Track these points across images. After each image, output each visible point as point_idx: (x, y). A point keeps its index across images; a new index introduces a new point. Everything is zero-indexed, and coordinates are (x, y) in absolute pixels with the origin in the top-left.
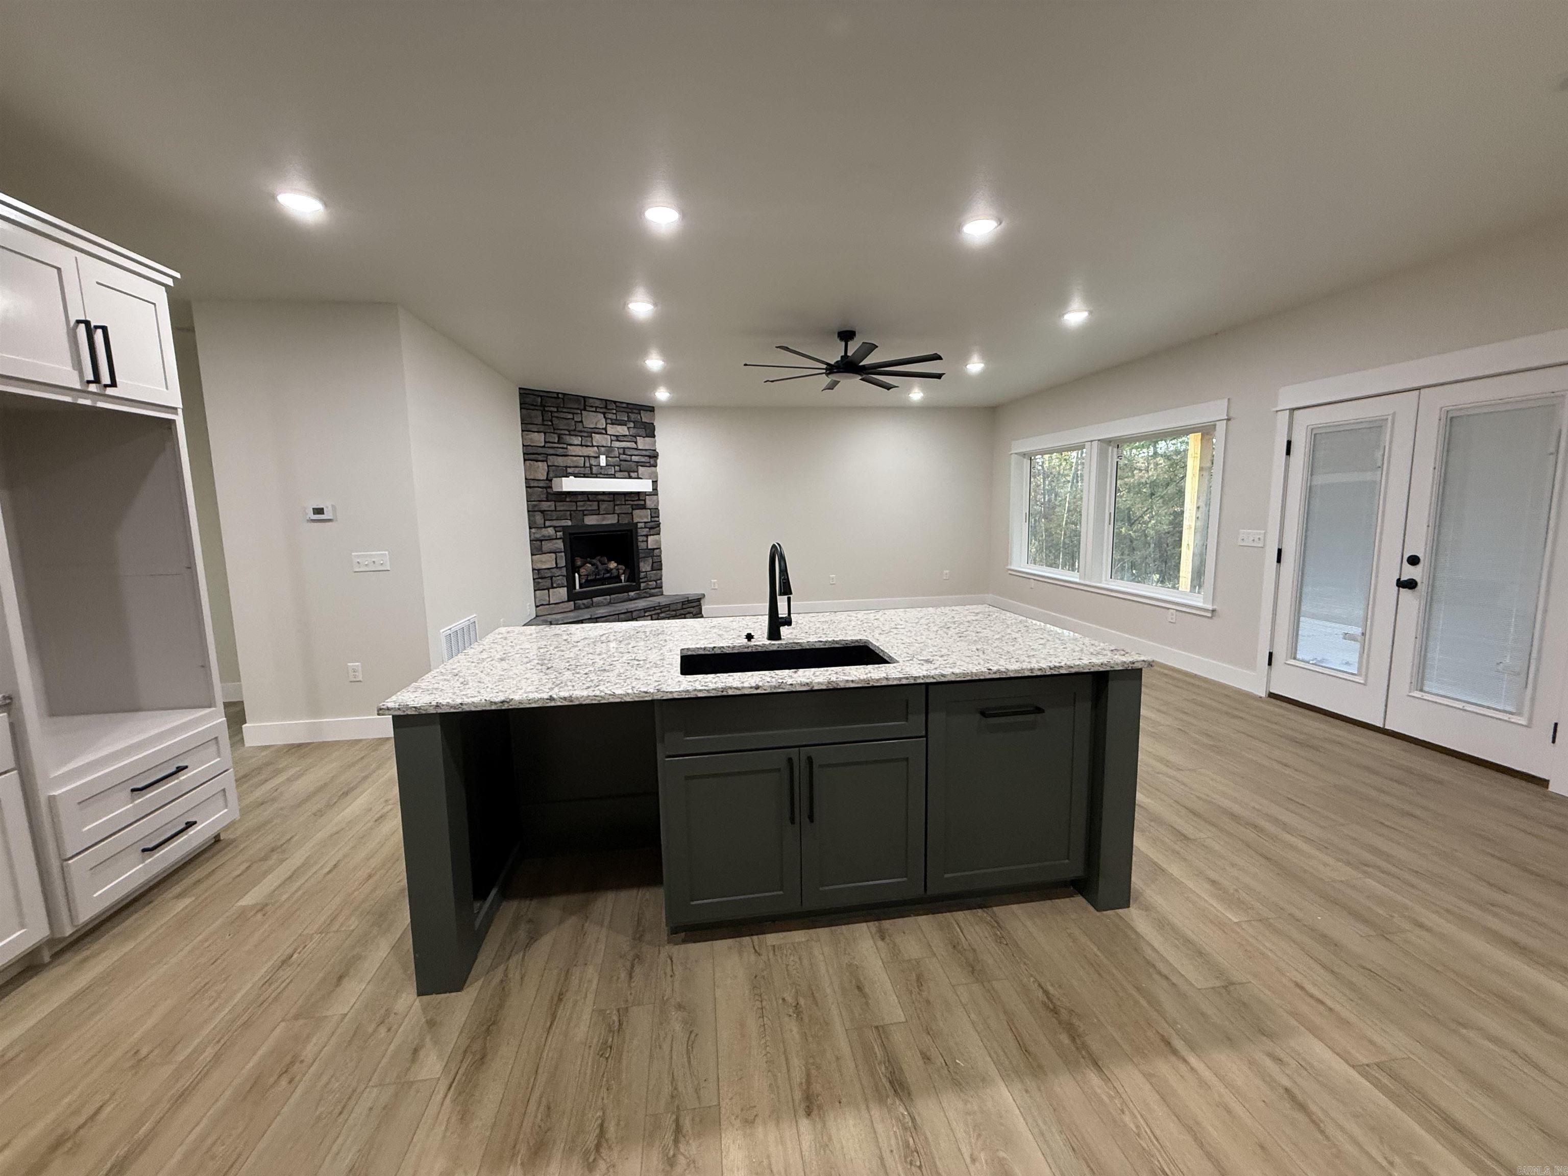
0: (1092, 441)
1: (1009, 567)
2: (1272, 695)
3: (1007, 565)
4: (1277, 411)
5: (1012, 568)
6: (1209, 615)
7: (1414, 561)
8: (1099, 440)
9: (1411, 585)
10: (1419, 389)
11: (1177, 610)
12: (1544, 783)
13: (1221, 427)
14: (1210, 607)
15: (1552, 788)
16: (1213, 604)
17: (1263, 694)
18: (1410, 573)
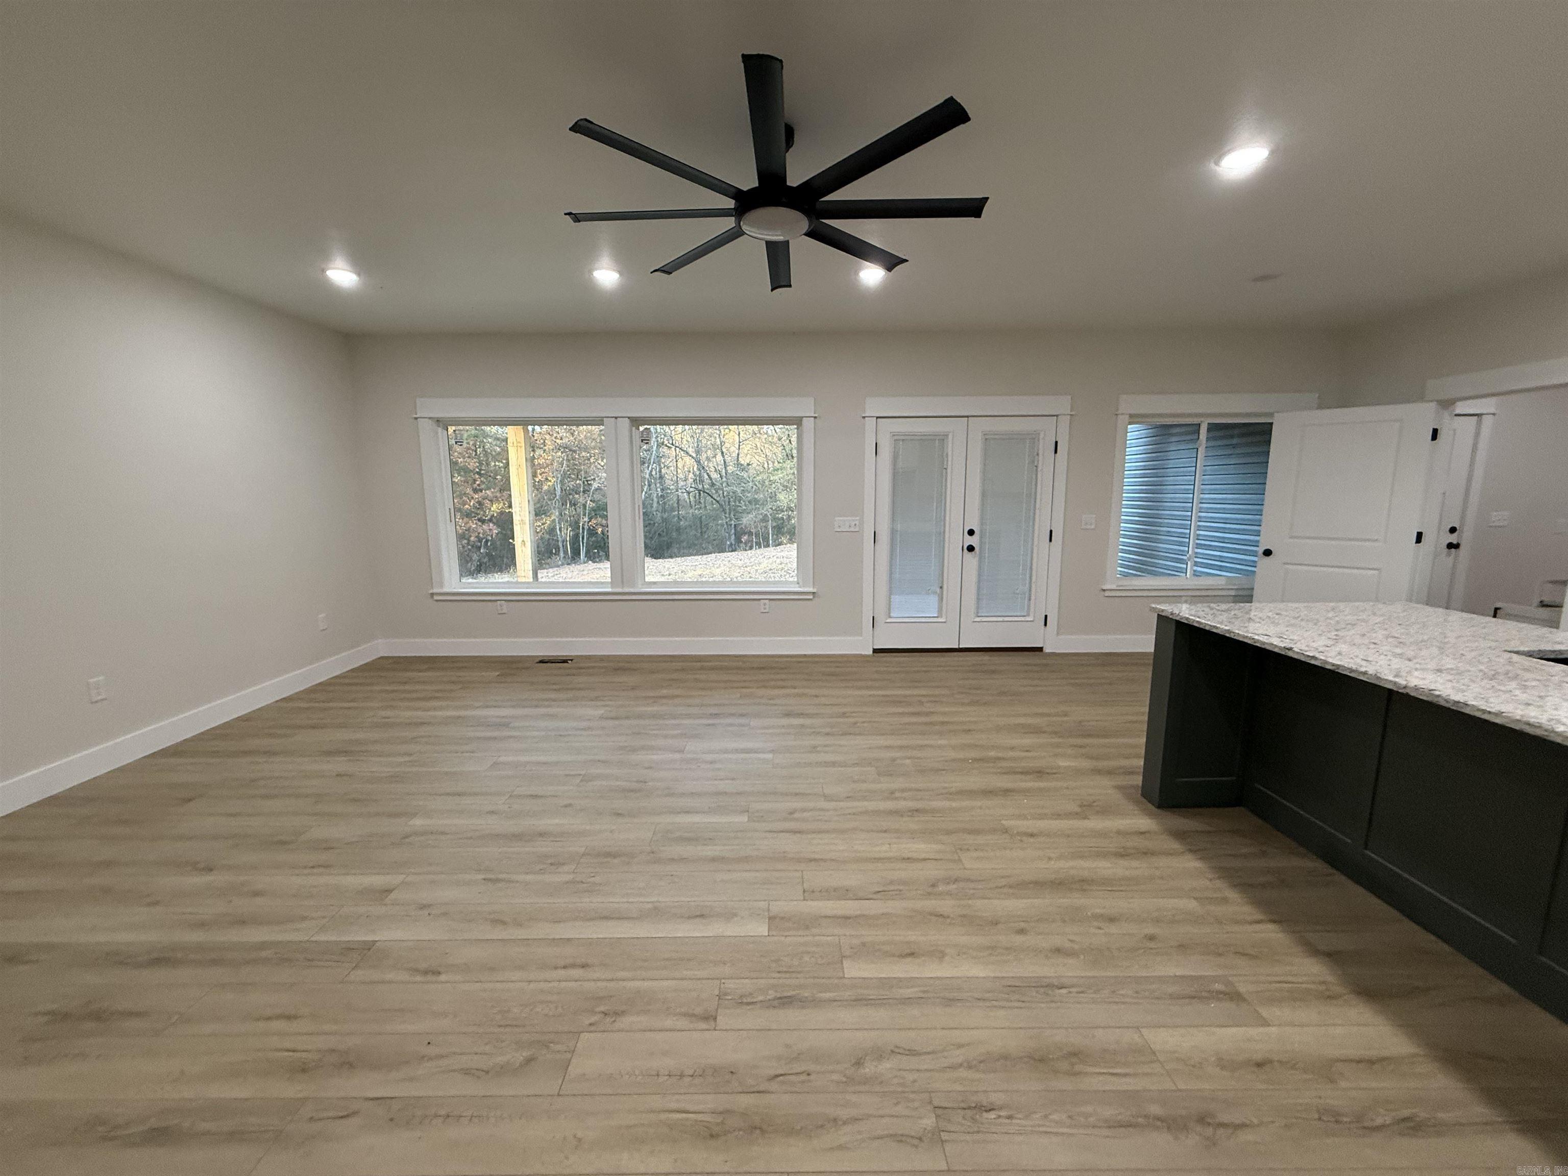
0: (616, 418)
1: (435, 591)
2: (875, 651)
3: (432, 588)
4: (864, 417)
5: (446, 589)
6: (811, 597)
7: (971, 533)
8: (629, 418)
9: (971, 549)
10: (968, 417)
11: (770, 600)
12: (1040, 649)
13: (808, 424)
14: (811, 590)
15: (1047, 650)
16: (814, 588)
17: (871, 652)
18: (970, 541)
